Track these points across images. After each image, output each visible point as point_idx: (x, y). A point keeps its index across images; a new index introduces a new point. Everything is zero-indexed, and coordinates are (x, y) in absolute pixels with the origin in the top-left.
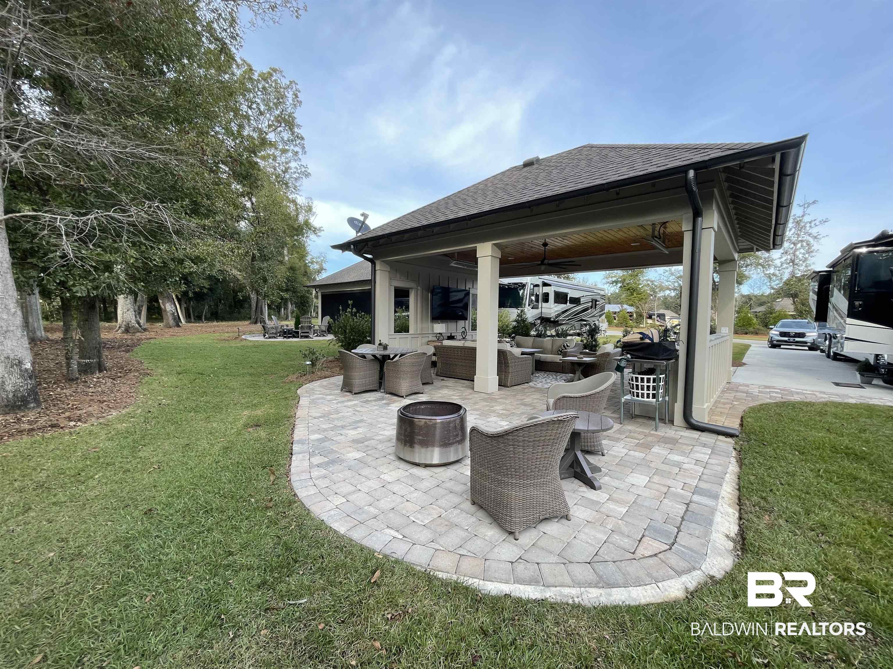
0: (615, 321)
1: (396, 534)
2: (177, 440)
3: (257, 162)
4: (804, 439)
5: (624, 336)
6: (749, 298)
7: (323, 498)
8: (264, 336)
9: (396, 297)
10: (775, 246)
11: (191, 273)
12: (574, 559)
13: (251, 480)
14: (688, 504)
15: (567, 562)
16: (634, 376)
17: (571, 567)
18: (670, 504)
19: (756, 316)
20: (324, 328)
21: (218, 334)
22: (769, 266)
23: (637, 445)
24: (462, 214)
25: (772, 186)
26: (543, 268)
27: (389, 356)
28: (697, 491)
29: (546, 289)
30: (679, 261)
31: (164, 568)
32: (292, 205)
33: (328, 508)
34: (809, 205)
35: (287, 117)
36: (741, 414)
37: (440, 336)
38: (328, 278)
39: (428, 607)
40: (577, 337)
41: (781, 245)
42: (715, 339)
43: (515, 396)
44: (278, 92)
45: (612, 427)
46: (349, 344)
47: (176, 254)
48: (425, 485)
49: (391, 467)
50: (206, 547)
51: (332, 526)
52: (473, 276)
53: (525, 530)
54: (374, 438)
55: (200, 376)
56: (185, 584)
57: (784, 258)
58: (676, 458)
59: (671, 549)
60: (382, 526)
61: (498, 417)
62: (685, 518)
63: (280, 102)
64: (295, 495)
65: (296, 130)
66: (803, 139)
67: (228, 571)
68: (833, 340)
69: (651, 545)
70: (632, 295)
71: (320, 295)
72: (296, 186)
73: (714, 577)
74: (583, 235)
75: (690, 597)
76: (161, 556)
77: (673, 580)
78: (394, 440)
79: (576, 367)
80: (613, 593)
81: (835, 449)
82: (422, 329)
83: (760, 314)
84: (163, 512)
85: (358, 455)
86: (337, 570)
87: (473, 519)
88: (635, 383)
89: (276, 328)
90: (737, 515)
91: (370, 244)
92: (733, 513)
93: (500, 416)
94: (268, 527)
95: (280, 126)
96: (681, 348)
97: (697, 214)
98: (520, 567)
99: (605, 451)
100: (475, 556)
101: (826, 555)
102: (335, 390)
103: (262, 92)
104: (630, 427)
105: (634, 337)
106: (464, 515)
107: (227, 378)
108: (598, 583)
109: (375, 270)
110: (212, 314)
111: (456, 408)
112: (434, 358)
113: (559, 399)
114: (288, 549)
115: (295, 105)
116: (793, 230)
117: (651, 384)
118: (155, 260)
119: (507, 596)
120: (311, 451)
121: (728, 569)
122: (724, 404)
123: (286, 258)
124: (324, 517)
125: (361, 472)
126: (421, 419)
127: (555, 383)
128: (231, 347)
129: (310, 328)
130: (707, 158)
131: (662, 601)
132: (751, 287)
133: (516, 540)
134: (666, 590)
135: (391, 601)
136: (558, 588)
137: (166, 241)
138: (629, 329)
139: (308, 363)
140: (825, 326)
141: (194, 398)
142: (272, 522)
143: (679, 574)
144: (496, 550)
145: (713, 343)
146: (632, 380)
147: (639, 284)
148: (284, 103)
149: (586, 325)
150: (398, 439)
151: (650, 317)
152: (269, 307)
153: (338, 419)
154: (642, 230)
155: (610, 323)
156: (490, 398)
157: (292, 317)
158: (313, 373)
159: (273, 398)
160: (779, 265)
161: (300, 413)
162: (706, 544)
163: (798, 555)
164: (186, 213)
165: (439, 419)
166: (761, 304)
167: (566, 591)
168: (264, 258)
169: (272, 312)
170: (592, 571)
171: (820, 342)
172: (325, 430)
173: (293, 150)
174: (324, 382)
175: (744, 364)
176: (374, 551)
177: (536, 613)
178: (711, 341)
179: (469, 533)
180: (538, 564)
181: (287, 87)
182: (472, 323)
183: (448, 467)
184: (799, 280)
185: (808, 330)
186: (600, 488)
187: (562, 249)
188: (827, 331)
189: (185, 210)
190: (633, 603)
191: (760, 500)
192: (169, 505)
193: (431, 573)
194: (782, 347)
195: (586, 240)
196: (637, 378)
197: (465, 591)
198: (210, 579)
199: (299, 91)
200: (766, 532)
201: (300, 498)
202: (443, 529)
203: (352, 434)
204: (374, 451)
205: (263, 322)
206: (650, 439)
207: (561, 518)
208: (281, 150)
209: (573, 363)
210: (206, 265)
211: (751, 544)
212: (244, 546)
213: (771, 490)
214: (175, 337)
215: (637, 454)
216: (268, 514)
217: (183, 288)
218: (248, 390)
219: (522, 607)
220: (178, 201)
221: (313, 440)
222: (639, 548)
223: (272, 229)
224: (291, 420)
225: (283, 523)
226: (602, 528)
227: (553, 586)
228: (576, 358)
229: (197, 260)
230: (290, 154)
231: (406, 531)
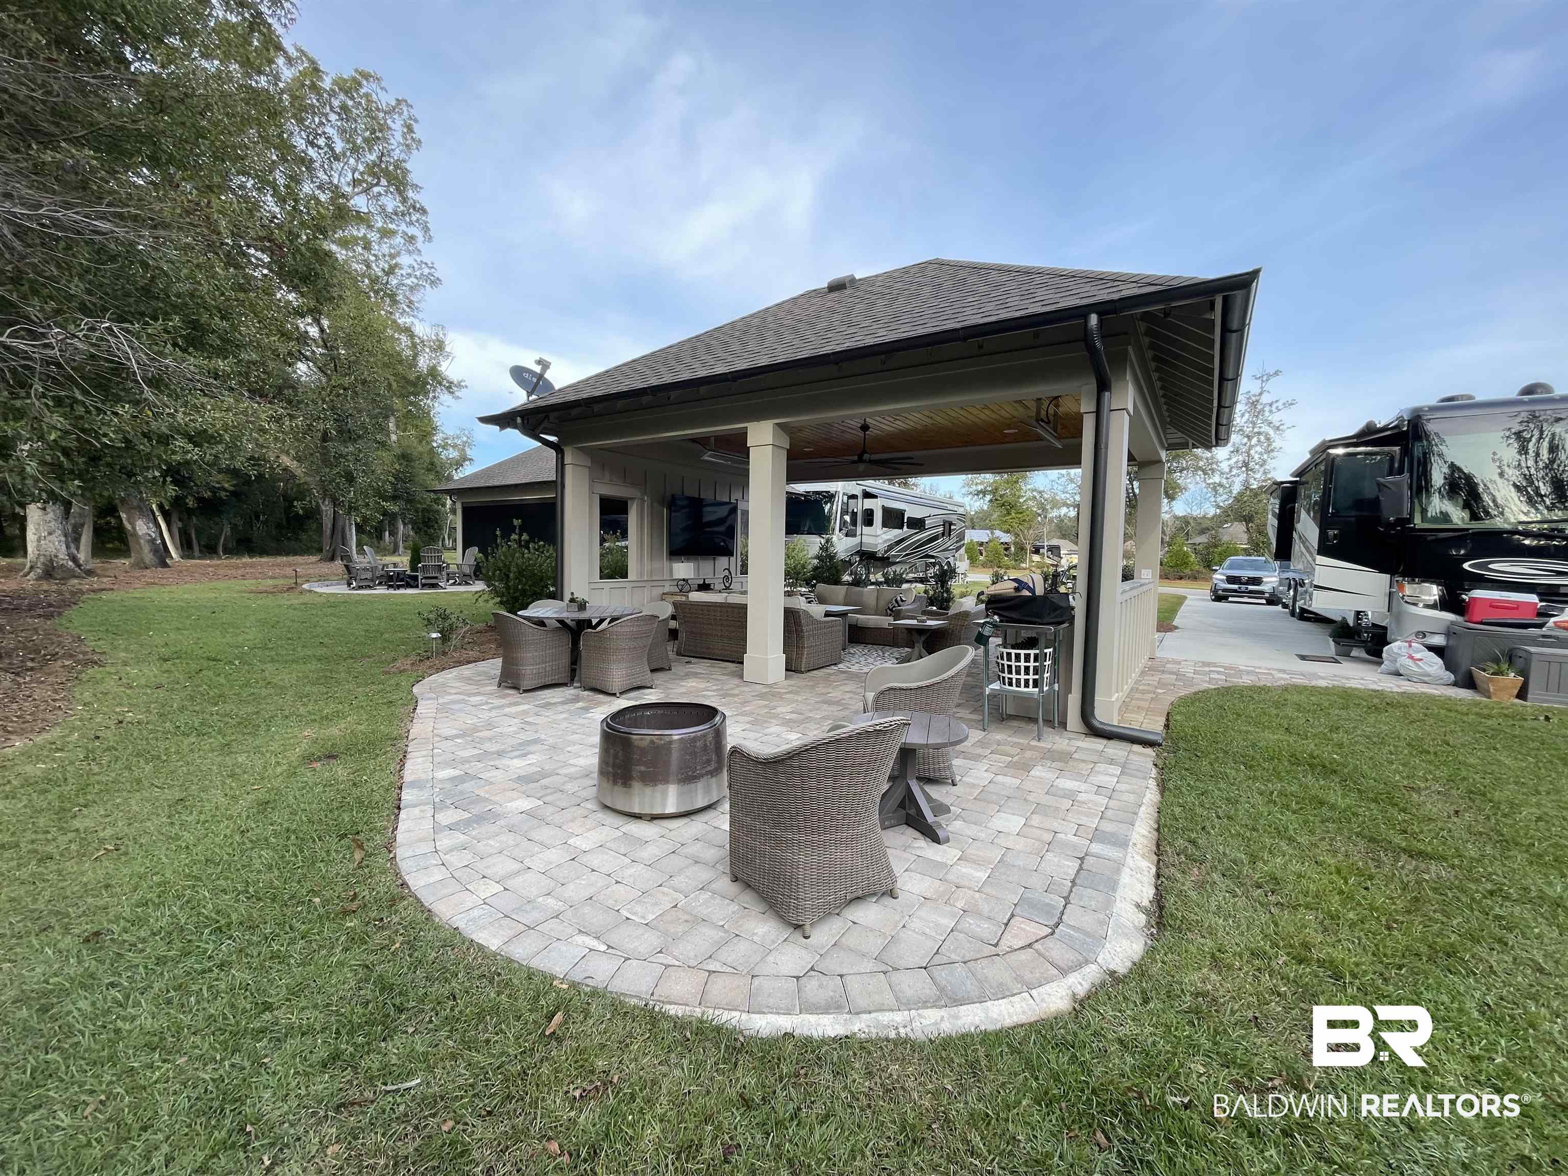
0: (981, 558)
1: (594, 944)
2: (156, 792)
3: (330, 251)
4: (1254, 745)
5: (994, 583)
6: (1186, 521)
7: (459, 887)
8: (349, 584)
9: (603, 512)
10: (1220, 440)
11: (187, 463)
12: (902, 964)
13: (313, 863)
14: (1082, 859)
15: (889, 970)
16: (1005, 651)
17: (895, 977)
18: (1056, 860)
19: (1196, 551)
20: (467, 570)
21: (254, 581)
22: (1213, 470)
23: (1009, 765)
24: (720, 369)
25: (1212, 347)
26: (861, 467)
27: (590, 621)
28: (1097, 836)
29: (869, 504)
30: (1075, 461)
31: (127, 1047)
32: (404, 338)
33: (469, 905)
34: (1269, 376)
35: (391, 168)
36: (1166, 708)
37: (684, 585)
38: (475, 475)
39: (648, 1070)
40: (919, 585)
41: (1227, 440)
42: (1131, 589)
43: (813, 687)
44: (373, 118)
45: (967, 737)
46: (516, 599)
47: (154, 425)
48: (648, 853)
49: (589, 823)
50: (216, 998)
51: (474, 937)
52: (741, 478)
53: (821, 919)
54: (561, 771)
55: (212, 663)
56: (171, 1074)
57: (1234, 460)
58: (1067, 784)
59: (1052, 933)
60: (570, 930)
61: (783, 725)
62: (1078, 881)
63: (378, 138)
64: (404, 885)
65: (410, 194)
66: (1255, 274)
67: (260, 1040)
68: (1300, 589)
69: (1024, 930)
70: (1009, 514)
71: (459, 507)
72: (411, 302)
73: (1115, 972)
74: (926, 413)
75: (1078, 1007)
76: (120, 1023)
77: (1054, 984)
78: (596, 775)
79: (915, 636)
80: (961, 1015)
81: (1295, 760)
82: (651, 573)
83: (1200, 547)
84: (125, 936)
85: (525, 804)
86: (481, 1016)
87: (734, 907)
88: (1006, 663)
89: (373, 569)
90: (1154, 870)
91: (553, 415)
92: (1148, 868)
93: (788, 724)
94: (346, 950)
95: (377, 184)
96: (1078, 603)
97: (1103, 386)
98: (811, 986)
99: (958, 778)
100: (735, 972)
101: (1276, 925)
102: (487, 685)
103: (339, 114)
104: (999, 736)
105: (1006, 587)
106: (718, 900)
107: (270, 667)
108: (939, 999)
109: (563, 465)
110: (239, 542)
111: (706, 713)
112: (673, 624)
113: (882, 693)
114: (385, 987)
115: (407, 146)
116: (1247, 415)
117: (1032, 664)
118: (105, 435)
119: (788, 1035)
120: (437, 800)
121: (1136, 958)
122: (1144, 692)
123: (394, 437)
124: (460, 922)
125: (535, 835)
126: (644, 735)
127: (879, 664)
128: (280, 606)
129: (440, 568)
130: (1116, 296)
131: (1036, 1019)
132: (1187, 503)
133: (806, 938)
134: (1043, 1000)
135: (582, 1066)
136: (873, 1015)
137: (132, 398)
138: (1002, 571)
139: (434, 635)
140: (1288, 567)
141: (197, 708)
142: (356, 939)
143: (1064, 972)
144: (771, 959)
145: (1127, 596)
146: (1002, 659)
147: (1019, 497)
148: (386, 140)
149: (934, 564)
150: (603, 772)
151: (1037, 551)
152: (360, 529)
153: (490, 739)
154: (1021, 409)
155: (973, 560)
156: (770, 693)
157: (405, 548)
158: (444, 653)
159: (364, 704)
160: (1227, 470)
161: (417, 729)
162: (1104, 923)
163: (1239, 926)
164: (175, 345)
165: (676, 734)
166: (1202, 532)
167: (886, 1018)
168: (347, 435)
169: (365, 538)
170: (929, 980)
171: (1281, 592)
172: (465, 761)
173: (404, 232)
174: (467, 670)
175: (1176, 628)
176: (553, 978)
177: (835, 1059)
178: (1124, 592)
179: (726, 932)
180: (841, 976)
181: (390, 112)
182: (742, 561)
183: (693, 817)
184: (1255, 494)
185: (1266, 573)
186: (947, 840)
187: (891, 436)
188: (1291, 575)
189: (173, 338)
190: (991, 1028)
191: (1186, 844)
192: (138, 922)
193: (657, 1009)
194: (1230, 599)
195: (931, 421)
196: (1009, 654)
197: (715, 1034)
198: (222, 1060)
199: (416, 121)
200: (1193, 894)
201: (413, 890)
202: (680, 929)
203: (518, 765)
204: (559, 795)
205: (347, 557)
206: (1028, 754)
207: (883, 894)
208: (379, 231)
209: (910, 630)
210: (220, 448)
211: (1172, 915)
212: (295, 992)
213: (1203, 828)
214: (156, 588)
215: (1008, 780)
216: (349, 924)
217: (172, 490)
218: (315, 689)
219: (813, 1052)
220: (156, 319)
221: (442, 781)
222: (1005, 935)
223: (364, 382)
224: (401, 745)
225: (379, 938)
226: (948, 908)
227: (865, 1012)
228: (914, 622)
229: (198, 438)
230: (398, 240)
231: (614, 939)
